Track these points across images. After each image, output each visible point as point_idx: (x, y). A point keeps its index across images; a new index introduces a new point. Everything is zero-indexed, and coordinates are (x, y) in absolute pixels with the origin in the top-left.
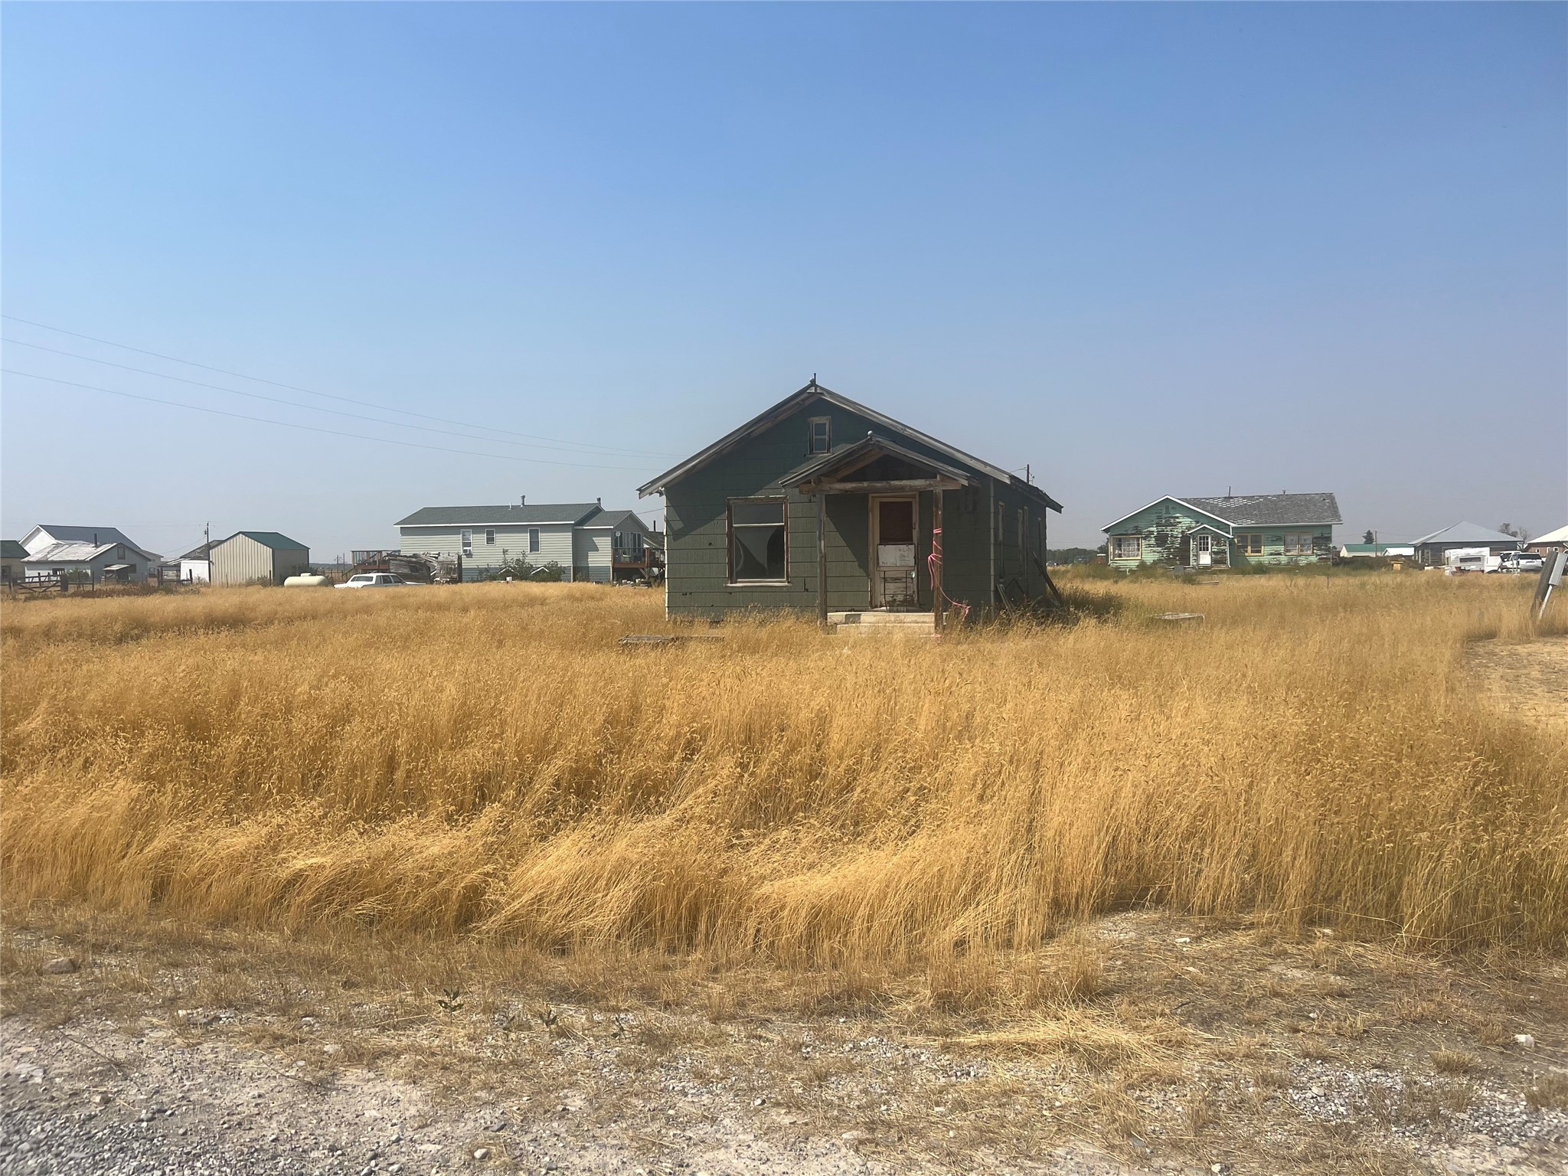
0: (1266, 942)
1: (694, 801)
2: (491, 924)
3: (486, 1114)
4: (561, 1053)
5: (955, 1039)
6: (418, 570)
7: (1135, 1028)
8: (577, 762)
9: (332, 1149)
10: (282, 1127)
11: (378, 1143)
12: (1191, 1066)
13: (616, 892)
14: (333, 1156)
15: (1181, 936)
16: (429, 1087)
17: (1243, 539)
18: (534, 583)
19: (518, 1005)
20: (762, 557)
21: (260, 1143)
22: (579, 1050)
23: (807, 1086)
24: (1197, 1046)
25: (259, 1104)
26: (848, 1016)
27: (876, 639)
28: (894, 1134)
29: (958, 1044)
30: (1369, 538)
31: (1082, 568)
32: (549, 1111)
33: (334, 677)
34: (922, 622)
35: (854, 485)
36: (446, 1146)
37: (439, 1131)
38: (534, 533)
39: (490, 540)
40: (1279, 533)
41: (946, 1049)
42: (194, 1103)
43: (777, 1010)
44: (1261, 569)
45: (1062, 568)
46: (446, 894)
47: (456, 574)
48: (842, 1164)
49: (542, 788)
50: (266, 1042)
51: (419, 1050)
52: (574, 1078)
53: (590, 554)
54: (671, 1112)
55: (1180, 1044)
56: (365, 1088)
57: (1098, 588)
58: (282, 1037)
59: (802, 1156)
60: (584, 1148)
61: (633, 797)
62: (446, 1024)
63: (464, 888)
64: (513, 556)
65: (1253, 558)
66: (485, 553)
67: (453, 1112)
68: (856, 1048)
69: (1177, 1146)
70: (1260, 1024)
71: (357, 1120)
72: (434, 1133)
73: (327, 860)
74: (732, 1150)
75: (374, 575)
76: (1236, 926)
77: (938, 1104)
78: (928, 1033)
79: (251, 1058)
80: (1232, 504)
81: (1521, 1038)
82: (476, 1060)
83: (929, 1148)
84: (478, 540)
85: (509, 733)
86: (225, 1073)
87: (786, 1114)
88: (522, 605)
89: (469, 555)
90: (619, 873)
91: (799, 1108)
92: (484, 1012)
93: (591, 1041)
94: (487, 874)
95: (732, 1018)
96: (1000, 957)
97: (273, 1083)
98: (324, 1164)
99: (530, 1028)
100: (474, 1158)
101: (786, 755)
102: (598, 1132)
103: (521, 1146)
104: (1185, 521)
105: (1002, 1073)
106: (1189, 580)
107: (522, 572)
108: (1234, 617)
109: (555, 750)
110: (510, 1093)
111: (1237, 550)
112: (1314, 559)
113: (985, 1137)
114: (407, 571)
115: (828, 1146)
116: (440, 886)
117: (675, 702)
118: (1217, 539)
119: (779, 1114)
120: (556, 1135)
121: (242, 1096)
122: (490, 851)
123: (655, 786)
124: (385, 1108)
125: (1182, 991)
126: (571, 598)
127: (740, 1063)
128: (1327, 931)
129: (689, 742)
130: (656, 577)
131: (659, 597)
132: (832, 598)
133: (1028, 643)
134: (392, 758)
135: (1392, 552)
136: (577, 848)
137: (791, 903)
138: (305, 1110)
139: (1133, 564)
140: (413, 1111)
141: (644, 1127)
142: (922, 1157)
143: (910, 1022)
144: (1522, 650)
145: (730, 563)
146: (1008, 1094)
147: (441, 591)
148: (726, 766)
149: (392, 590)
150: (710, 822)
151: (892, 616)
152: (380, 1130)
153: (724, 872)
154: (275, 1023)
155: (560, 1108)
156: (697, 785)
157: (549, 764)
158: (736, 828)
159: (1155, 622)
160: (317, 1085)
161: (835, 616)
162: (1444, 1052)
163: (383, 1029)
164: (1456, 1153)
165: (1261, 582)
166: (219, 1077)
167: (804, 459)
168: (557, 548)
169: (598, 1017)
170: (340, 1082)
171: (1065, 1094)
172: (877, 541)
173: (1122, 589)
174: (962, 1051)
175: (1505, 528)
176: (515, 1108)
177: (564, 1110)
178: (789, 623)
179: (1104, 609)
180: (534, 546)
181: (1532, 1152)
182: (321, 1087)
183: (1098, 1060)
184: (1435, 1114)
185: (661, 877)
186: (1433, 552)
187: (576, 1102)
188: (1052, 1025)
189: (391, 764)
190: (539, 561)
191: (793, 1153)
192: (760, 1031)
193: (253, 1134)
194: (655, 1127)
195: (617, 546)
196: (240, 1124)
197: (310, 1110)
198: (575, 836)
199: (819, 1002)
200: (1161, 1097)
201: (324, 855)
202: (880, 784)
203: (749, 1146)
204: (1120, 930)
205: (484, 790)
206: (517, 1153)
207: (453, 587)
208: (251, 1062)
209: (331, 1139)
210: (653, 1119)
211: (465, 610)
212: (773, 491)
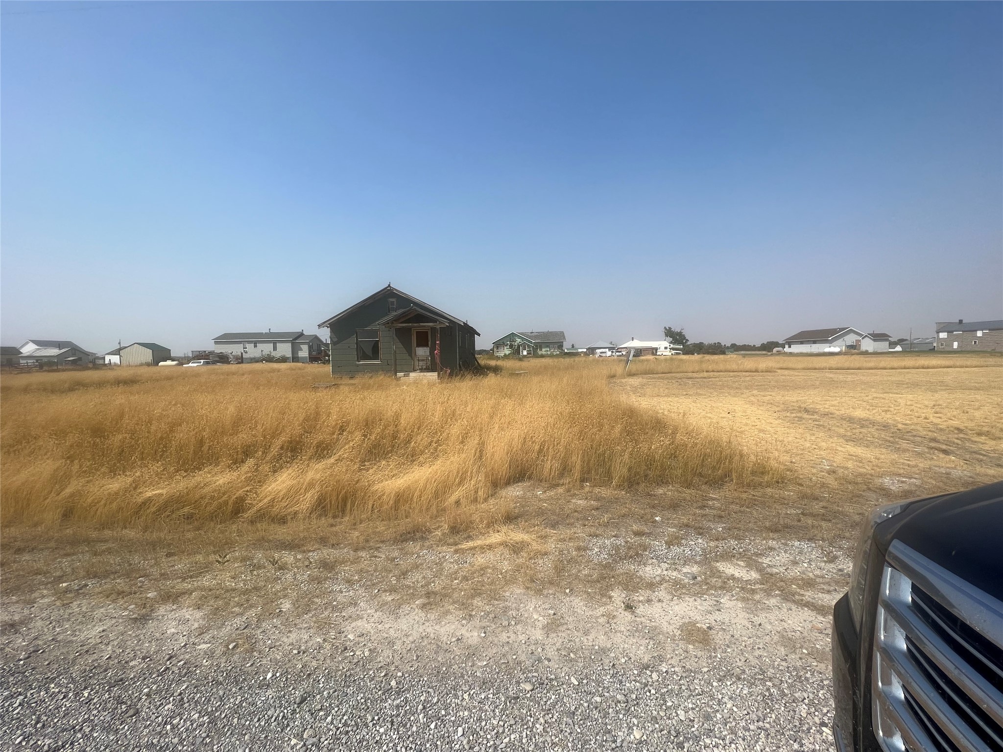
0: (569, 491)
1: (344, 452)
2: (248, 514)
3: (238, 621)
4: (280, 579)
5: (460, 546)
6: (223, 359)
7: (528, 532)
8: (291, 438)
9: (144, 658)
10: (114, 649)
11: (173, 649)
12: (551, 546)
13: (309, 495)
14: (144, 662)
15: (539, 491)
16: (207, 610)
17: (537, 346)
18: (276, 364)
19: (259, 556)
20: (369, 352)
21: (99, 661)
22: (289, 576)
23: (398, 579)
24: (552, 537)
25: (102, 636)
26: (414, 540)
27: (416, 382)
28: (438, 598)
29: (461, 549)
30: (573, 346)
31: (486, 356)
32: (272, 613)
33: (175, 405)
34: (433, 376)
35: (406, 325)
36: (214, 644)
37: (210, 635)
38: (275, 344)
39: (255, 346)
40: (548, 344)
41: (456, 551)
42: (59, 642)
43: (383, 542)
44: (542, 356)
45: (479, 356)
46: (226, 503)
47: (240, 360)
48: (416, 617)
49: (274, 450)
50: (114, 596)
51: (202, 589)
52: (286, 592)
53: (299, 352)
54: (335, 603)
55: (545, 537)
56: (170, 616)
57: (493, 363)
58: (123, 592)
59: (398, 617)
60: (290, 632)
61: (317, 451)
62: (220, 570)
63: (236, 498)
64: (266, 352)
65: (540, 353)
66: (252, 351)
67: (220, 622)
68: (419, 556)
69: (551, 583)
70: (572, 524)
71: (162, 637)
72: (207, 637)
73: (164, 491)
74: (365, 619)
75: (202, 361)
76: (558, 485)
77: (455, 580)
78: (448, 545)
79: (102, 607)
80: (533, 334)
81: (657, 519)
82: (234, 590)
83: (454, 602)
84: (250, 347)
85: (259, 427)
86: (84, 619)
87: (389, 595)
88: (269, 372)
89: (246, 352)
90: (311, 485)
91: (395, 591)
92: (241, 561)
93: (296, 570)
94: (247, 491)
95: (363, 548)
96: (473, 507)
97: (114, 621)
98: (137, 668)
99: (265, 567)
100: (228, 649)
101: (383, 430)
102: (297, 621)
103: (256, 636)
104: (519, 340)
105: (480, 560)
106: (520, 360)
107: (269, 359)
108: (537, 372)
109: (281, 432)
110: (251, 606)
111: (535, 350)
112: (558, 353)
113: (476, 593)
114: (217, 359)
115: (409, 609)
116: (224, 499)
117: (335, 410)
118: (529, 346)
119: (386, 596)
120: (275, 627)
121: (92, 633)
122: (248, 480)
123: (327, 446)
124: (180, 626)
125: (543, 514)
126: (292, 369)
127: (367, 571)
128: (588, 484)
129: (341, 427)
130: (327, 361)
131: (329, 368)
132: (399, 368)
133: (471, 382)
134: (202, 440)
135: (580, 350)
136: (291, 476)
137: (387, 491)
138: (130, 635)
139: (502, 355)
140: (196, 625)
141: (321, 614)
142: (451, 607)
143: (440, 540)
144: (623, 381)
145: (357, 355)
146: (483, 569)
147: (233, 367)
148: (358, 436)
149: (210, 367)
150: (352, 460)
151: (422, 374)
152: (176, 640)
153: (358, 482)
154: (121, 583)
155: (278, 611)
156: (346, 444)
157: (278, 439)
158: (363, 461)
159: (513, 374)
160: (141, 619)
161: (399, 374)
162: (635, 527)
163: (184, 579)
164: (647, 569)
165: (543, 360)
166: (80, 622)
167: (387, 315)
168: (285, 349)
169: (299, 557)
170: (155, 614)
171: (506, 566)
172: (415, 346)
173: (500, 363)
174: (463, 551)
175: (611, 343)
176: (253, 615)
177: (280, 611)
178: (382, 377)
179: (496, 370)
180: (275, 349)
181: (671, 564)
182: (142, 620)
183: (516, 548)
184: (637, 554)
185: (330, 486)
186: (592, 350)
187: (286, 606)
188: (497, 535)
189: (201, 442)
190: (277, 354)
191: (394, 616)
192: (376, 553)
193: (95, 656)
194: (326, 613)
195: (310, 348)
196: (87, 651)
197: (134, 635)
198: (290, 471)
199: (401, 536)
200: (542, 561)
201: (163, 488)
202: (422, 439)
203: (373, 616)
204: (515, 491)
205: (247, 452)
206: (253, 641)
207: (239, 365)
208: (102, 609)
209: (145, 652)
210: (326, 608)
211: (243, 374)
212: (374, 327)
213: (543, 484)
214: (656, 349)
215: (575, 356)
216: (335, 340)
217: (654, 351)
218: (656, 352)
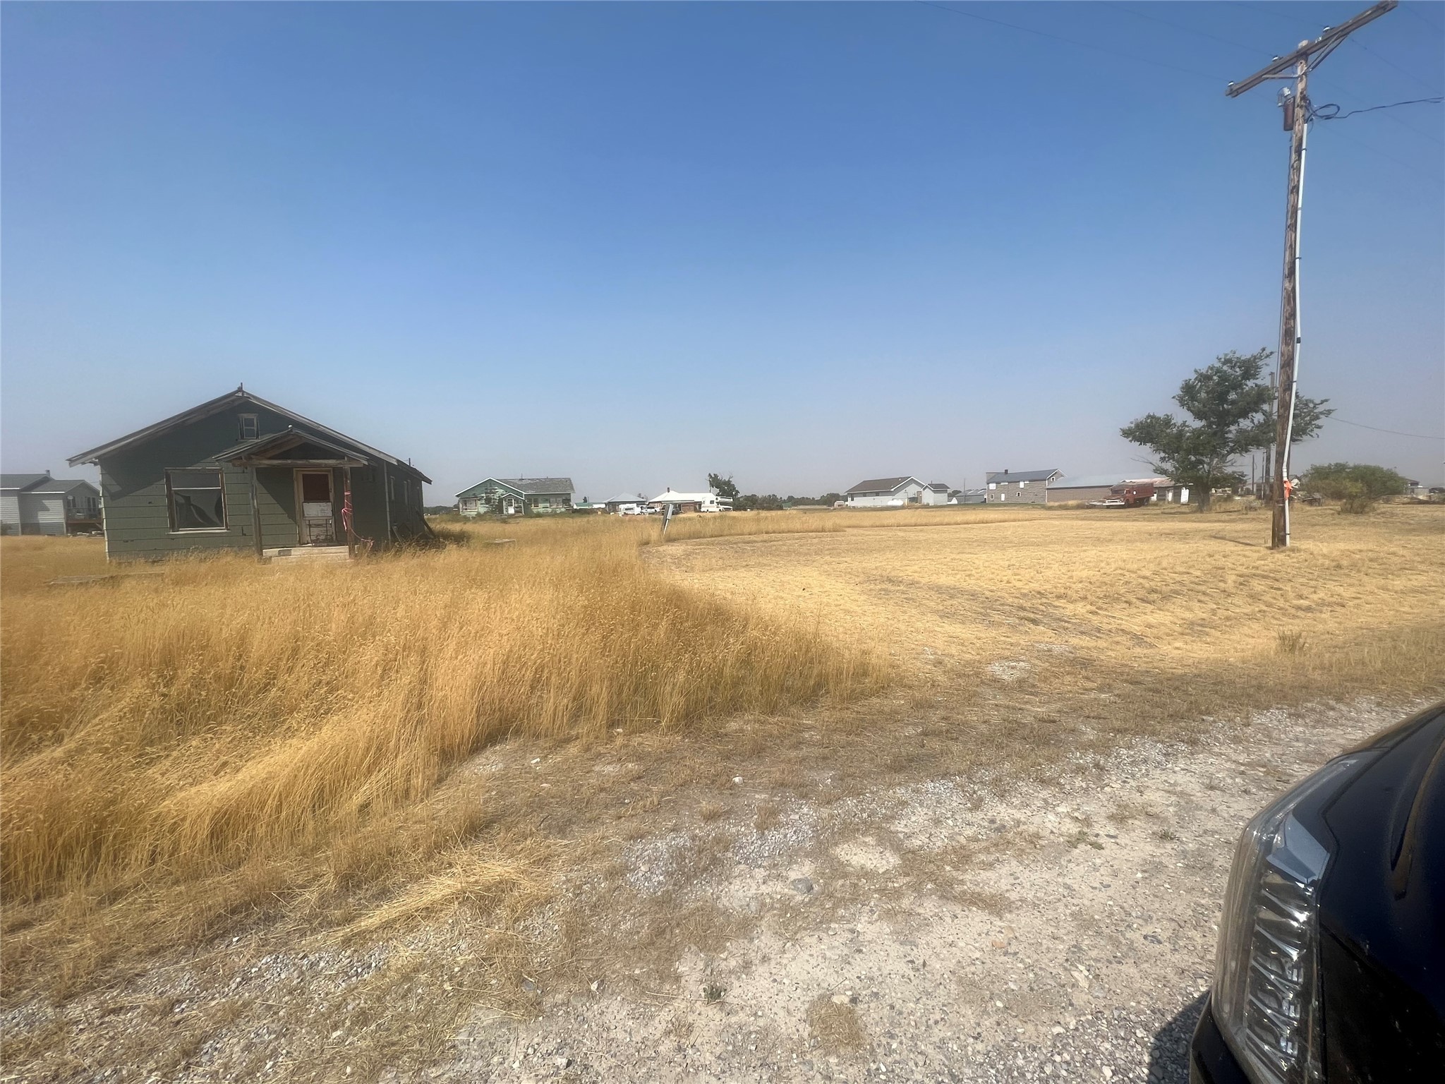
0: (588, 749)
15: (534, 758)
27: (304, 566)
30: (586, 498)
31: (444, 517)
34: (340, 552)
35: (280, 462)
40: (546, 497)
44: (542, 515)
45: (432, 517)
53: (40, 513)
57: (455, 527)
76: (568, 741)
80: (522, 482)
81: (736, 779)
104: (499, 491)
106: (504, 521)
108: (531, 540)
112: (563, 510)
125: (541, 807)
131: (102, 545)
132: (267, 540)
135: (595, 506)
139: (473, 514)
145: (172, 516)
159: (491, 545)
161: (269, 552)
165: (543, 522)
167: (237, 442)
172: (302, 500)
173: (468, 527)
178: (229, 559)
179: (460, 539)
181: (770, 868)
186: (612, 506)
195: (70, 506)
212: (211, 465)
213: (541, 742)
214: (700, 504)
215: (589, 514)
216: (116, 488)
217: (697, 506)
218: (700, 508)
